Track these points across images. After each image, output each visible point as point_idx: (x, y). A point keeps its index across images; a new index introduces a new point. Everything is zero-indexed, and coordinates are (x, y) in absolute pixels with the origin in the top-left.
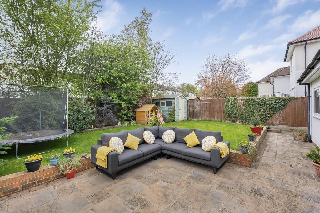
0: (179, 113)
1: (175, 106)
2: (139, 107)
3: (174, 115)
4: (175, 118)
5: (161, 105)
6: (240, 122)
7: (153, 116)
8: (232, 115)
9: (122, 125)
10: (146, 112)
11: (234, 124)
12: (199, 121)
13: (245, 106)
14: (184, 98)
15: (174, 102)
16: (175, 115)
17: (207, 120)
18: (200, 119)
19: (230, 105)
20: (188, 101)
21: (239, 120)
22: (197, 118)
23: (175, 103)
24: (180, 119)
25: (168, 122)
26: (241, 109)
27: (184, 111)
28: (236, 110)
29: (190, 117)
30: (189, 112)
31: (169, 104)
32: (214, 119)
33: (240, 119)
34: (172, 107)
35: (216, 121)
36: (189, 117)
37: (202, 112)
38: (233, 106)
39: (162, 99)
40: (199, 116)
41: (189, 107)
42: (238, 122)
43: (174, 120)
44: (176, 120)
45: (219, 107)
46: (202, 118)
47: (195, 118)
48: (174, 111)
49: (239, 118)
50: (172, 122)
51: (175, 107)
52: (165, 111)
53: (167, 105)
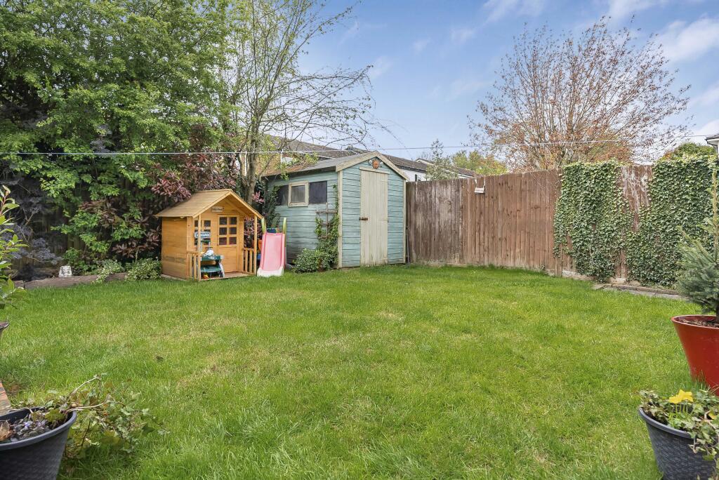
0: (359, 232)
1: (340, 202)
2: (170, 204)
3: (334, 242)
4: (336, 254)
5: (293, 201)
6: (631, 277)
7: (233, 241)
8: (590, 246)
9: (78, 279)
10: (190, 224)
11: (599, 286)
12: (451, 268)
13: (654, 199)
14: (389, 172)
15: (335, 186)
16: (340, 241)
17: (483, 268)
18: (455, 262)
19: (581, 199)
20: (408, 185)
21: (624, 270)
22: (446, 258)
23: (340, 188)
24: (365, 260)
25: (302, 272)
26: (635, 217)
27: (385, 225)
28: (609, 221)
29: (417, 253)
30: (412, 232)
31: (318, 194)
32: (510, 264)
33: (630, 266)
34: (330, 205)
35: (517, 271)
36: (414, 254)
37: (464, 231)
38: (596, 203)
39: (292, 175)
40: (452, 249)
41: (415, 211)
42: (620, 280)
43: (332, 264)
44: (340, 265)
45: (536, 207)
46: (462, 257)
47: (437, 257)
48: (332, 225)
49: (625, 258)
50: (325, 269)
51: (337, 204)
52: (304, 224)
53: (313, 201)
